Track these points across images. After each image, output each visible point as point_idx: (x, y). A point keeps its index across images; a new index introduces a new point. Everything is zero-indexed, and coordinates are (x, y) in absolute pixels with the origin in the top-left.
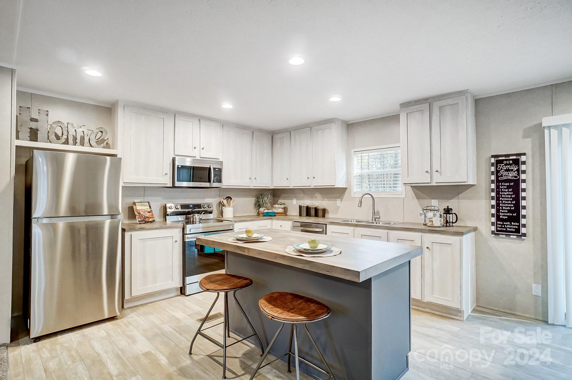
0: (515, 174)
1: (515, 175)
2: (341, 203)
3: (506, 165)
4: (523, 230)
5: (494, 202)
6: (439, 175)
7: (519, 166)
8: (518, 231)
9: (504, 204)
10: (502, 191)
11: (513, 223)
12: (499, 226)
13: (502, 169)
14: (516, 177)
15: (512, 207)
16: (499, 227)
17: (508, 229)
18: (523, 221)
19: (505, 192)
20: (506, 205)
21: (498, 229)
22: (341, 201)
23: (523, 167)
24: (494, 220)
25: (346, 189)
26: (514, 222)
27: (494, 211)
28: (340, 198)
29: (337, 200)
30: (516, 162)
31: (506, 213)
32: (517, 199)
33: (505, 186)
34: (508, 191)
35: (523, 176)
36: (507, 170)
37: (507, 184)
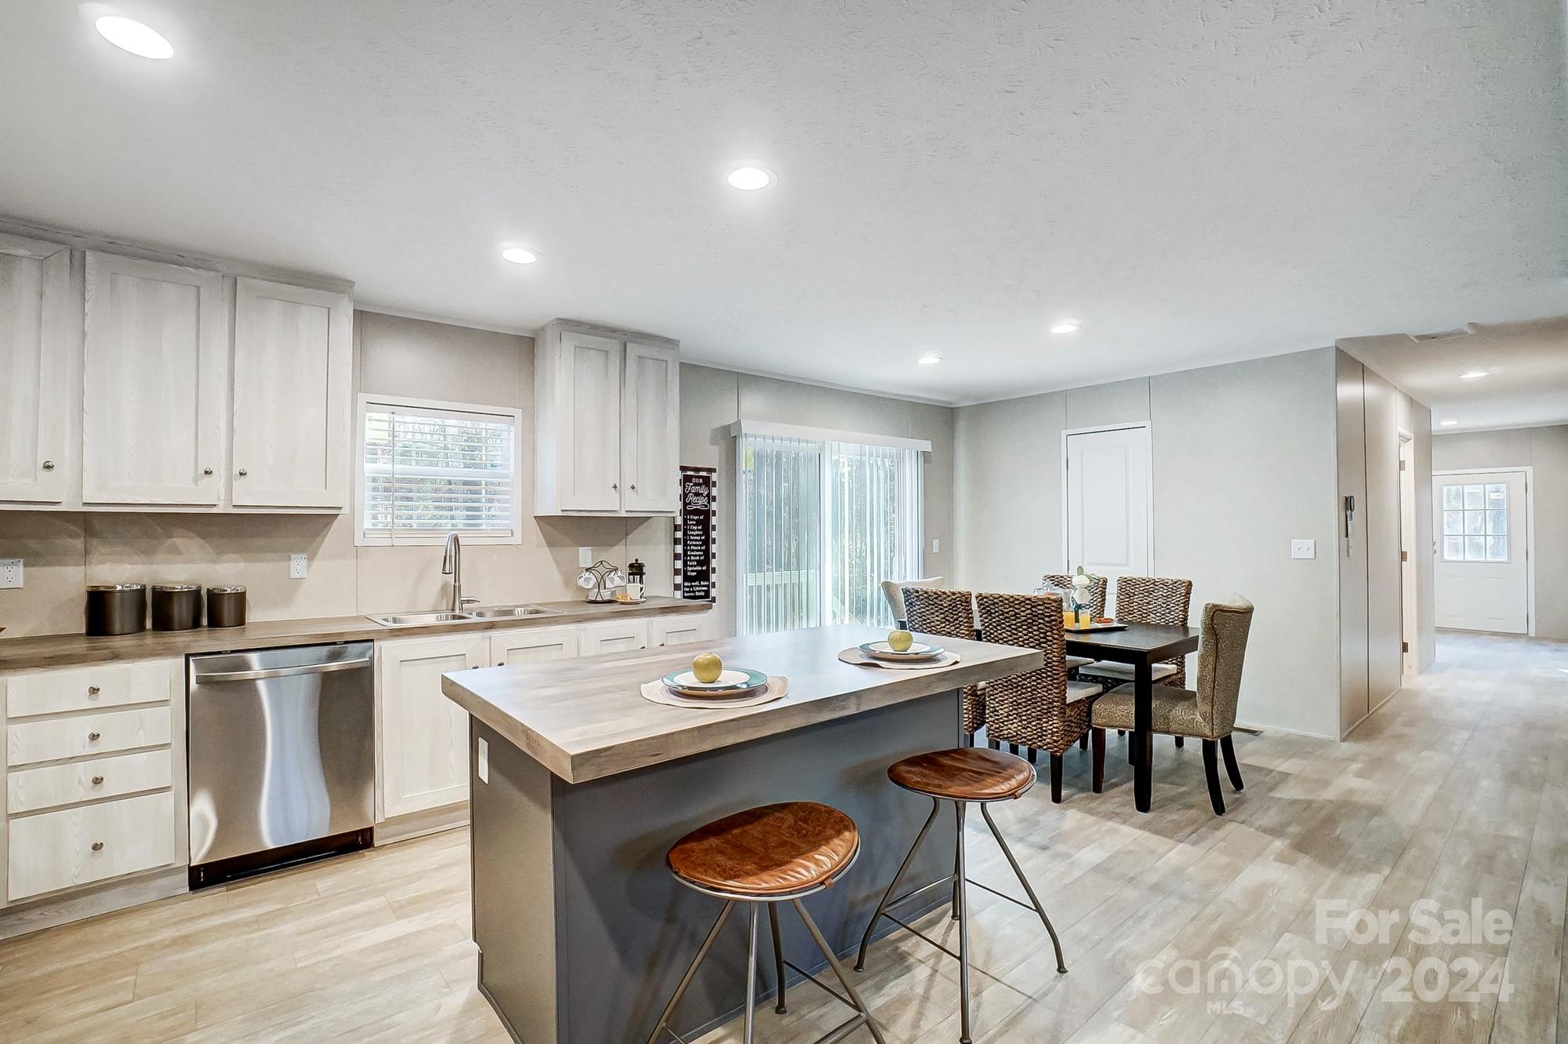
0: (704, 501)
1: (705, 503)
2: (308, 567)
3: (696, 484)
4: (713, 592)
5: (679, 549)
6: (635, 495)
7: (709, 489)
8: (707, 595)
9: (693, 551)
10: (690, 530)
11: (702, 583)
12: (688, 589)
13: (690, 492)
14: (706, 506)
15: (701, 556)
16: (687, 592)
17: (697, 594)
18: (713, 578)
19: (694, 530)
20: (695, 553)
21: (686, 595)
22: (310, 559)
23: (714, 492)
24: (679, 579)
25: (332, 521)
26: (704, 581)
27: (679, 564)
28: (302, 551)
29: (293, 556)
30: (707, 482)
31: (695, 566)
32: (707, 542)
33: (693, 520)
34: (698, 530)
35: (714, 506)
36: (697, 494)
37: (696, 518)
